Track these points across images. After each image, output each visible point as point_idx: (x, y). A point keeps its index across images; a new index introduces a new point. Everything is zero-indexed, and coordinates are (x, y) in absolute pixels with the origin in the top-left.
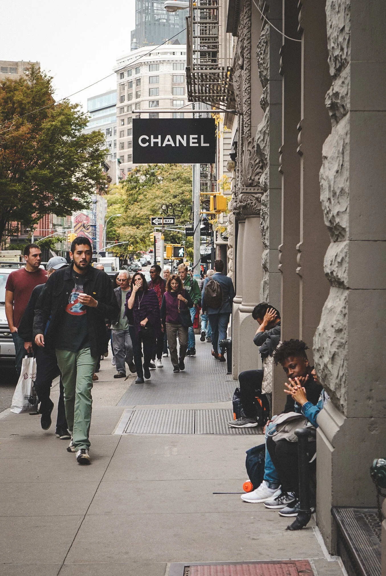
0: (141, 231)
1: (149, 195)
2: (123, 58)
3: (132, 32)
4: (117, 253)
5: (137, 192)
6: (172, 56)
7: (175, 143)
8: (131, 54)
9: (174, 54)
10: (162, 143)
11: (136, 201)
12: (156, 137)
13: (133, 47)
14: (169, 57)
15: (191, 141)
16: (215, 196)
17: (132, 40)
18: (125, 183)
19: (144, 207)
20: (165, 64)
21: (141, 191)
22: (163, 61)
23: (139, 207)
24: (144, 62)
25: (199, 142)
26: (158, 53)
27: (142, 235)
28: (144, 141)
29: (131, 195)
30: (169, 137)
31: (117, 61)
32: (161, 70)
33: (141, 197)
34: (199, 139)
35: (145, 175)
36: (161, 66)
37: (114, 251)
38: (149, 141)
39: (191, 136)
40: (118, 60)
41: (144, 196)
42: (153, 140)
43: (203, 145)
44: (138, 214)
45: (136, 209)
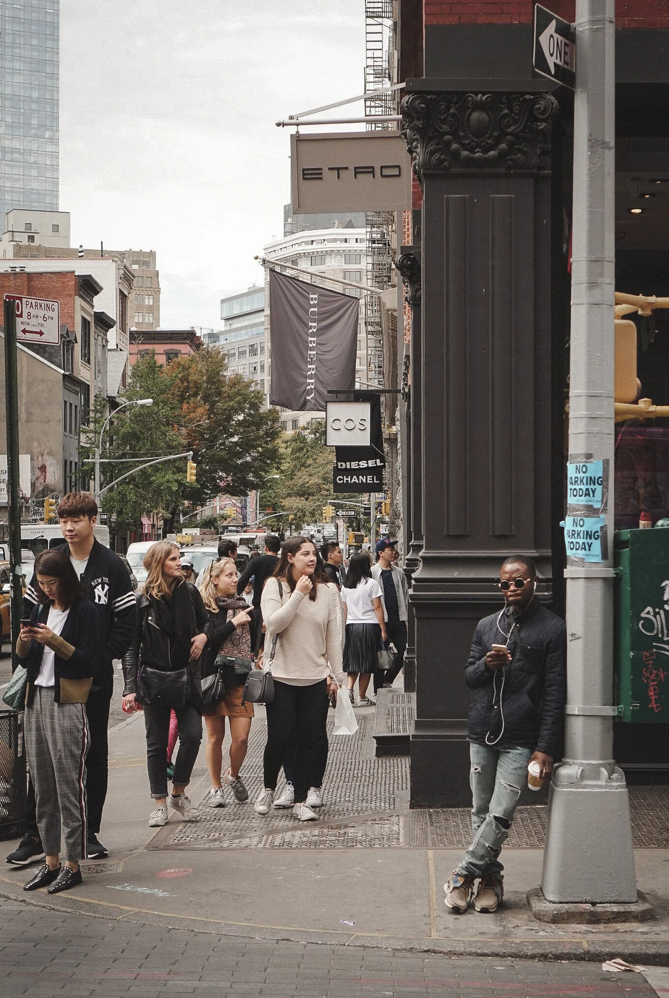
0: (311, 503)
1: (320, 461)
2: (273, 246)
3: (285, 206)
4: (273, 526)
5: (305, 455)
6: (344, 245)
7: (359, 480)
8: (285, 241)
9: (346, 242)
10: (351, 481)
11: (303, 465)
12: (347, 477)
13: (288, 230)
14: (339, 246)
15: (368, 479)
16: (385, 504)
17: (286, 220)
18: (288, 444)
19: (314, 474)
20: (333, 256)
21: (310, 454)
22: (331, 251)
23: (308, 474)
24: (304, 253)
25: (373, 480)
26: (324, 240)
27: (312, 508)
28: (340, 479)
29: (298, 458)
30: (355, 477)
31: (264, 249)
32: (328, 264)
33: (310, 461)
34: (373, 478)
35: (315, 434)
36: (328, 259)
37: (269, 523)
38: (343, 480)
39: (368, 477)
40: (267, 249)
41: (314, 460)
42: (345, 479)
43: (375, 482)
44: (307, 483)
45: (304, 477)
